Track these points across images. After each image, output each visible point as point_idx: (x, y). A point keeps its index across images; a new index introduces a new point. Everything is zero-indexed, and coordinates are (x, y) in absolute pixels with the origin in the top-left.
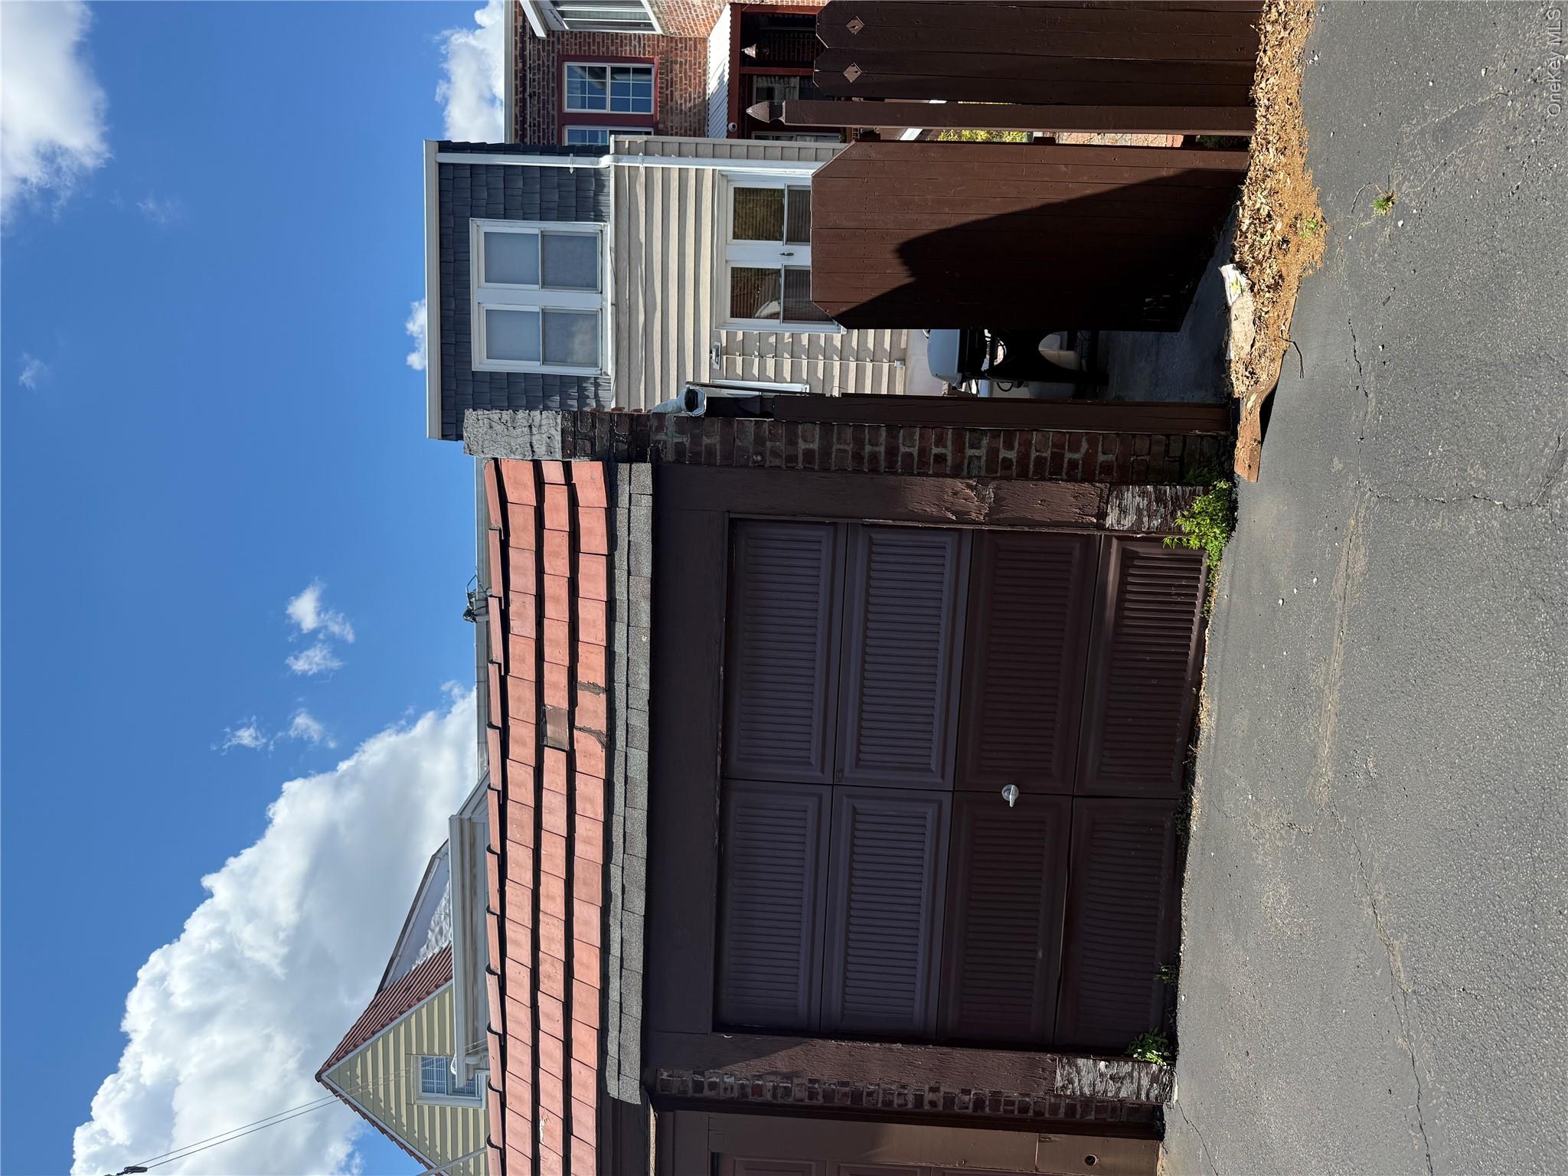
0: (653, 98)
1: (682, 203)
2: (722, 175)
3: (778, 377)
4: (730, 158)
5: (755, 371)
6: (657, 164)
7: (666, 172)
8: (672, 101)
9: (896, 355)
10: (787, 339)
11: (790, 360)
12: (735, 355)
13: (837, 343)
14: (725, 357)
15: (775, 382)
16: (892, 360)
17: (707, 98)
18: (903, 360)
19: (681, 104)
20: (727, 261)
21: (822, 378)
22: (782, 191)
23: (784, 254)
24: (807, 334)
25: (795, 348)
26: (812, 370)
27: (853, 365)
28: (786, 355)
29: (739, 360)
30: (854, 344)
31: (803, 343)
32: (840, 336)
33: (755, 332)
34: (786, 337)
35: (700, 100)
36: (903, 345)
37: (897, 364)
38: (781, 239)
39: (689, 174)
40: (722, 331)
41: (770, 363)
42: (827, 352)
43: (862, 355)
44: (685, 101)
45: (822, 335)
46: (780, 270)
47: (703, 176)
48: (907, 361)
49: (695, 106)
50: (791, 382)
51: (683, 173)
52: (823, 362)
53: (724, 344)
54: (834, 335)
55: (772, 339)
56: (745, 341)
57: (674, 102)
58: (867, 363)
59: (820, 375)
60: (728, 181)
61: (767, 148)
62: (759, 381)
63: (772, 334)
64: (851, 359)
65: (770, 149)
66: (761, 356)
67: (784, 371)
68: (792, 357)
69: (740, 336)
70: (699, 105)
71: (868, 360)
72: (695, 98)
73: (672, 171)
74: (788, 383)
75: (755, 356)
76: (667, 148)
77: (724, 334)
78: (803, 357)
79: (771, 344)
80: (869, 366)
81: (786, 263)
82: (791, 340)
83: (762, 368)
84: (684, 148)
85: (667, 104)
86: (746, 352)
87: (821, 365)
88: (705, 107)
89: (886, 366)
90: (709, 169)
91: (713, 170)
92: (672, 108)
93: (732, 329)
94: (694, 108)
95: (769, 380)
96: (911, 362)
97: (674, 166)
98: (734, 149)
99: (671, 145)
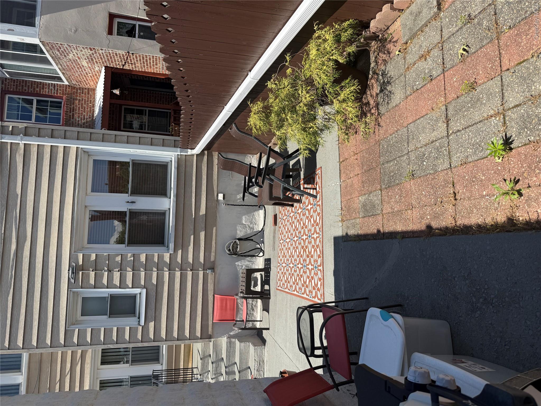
0: (61, 117)
1: (52, 168)
2: (84, 151)
3: (122, 285)
4: (90, 140)
5: (105, 281)
6: (34, 142)
7: (40, 148)
8: (73, 118)
9: (208, 265)
10: (130, 258)
11: (132, 273)
12: (89, 270)
13: (167, 259)
14: (81, 273)
15: (120, 288)
16: (205, 269)
17: (94, 118)
18: (213, 269)
19: (78, 121)
20: (86, 207)
21: (155, 283)
22: (129, 163)
23: (128, 202)
24: (145, 255)
25: (136, 264)
26: (148, 278)
27: (178, 274)
28: (129, 269)
29: (92, 274)
30: (179, 260)
31: (142, 260)
32: (169, 254)
33: (105, 254)
34: (129, 257)
35: (90, 119)
36: (212, 259)
37: (209, 272)
38: (127, 193)
39: (59, 149)
40: (79, 254)
41: (116, 275)
42: (159, 265)
43: (184, 266)
44: (81, 119)
45: (156, 255)
46: (126, 212)
47: (70, 151)
48: (215, 269)
49: (87, 122)
50: (132, 288)
51: (54, 149)
52: (156, 272)
53: (81, 263)
54: (165, 254)
55: (119, 259)
56: (97, 261)
57: (74, 119)
58: (188, 272)
59: (154, 281)
60: (89, 155)
61: (117, 136)
62: (107, 288)
63: (118, 255)
64: (177, 269)
65: (119, 137)
66: (109, 271)
67: (127, 280)
68: (133, 270)
69: (93, 257)
70: (90, 121)
71: (189, 269)
72: (87, 118)
73: (45, 147)
74: (130, 288)
75: (105, 271)
76: (42, 132)
77: (80, 256)
78: (142, 269)
79: (117, 262)
80: (190, 274)
81: (130, 208)
82: (132, 258)
83: (110, 279)
84: (55, 133)
85: (70, 120)
86: (98, 268)
87: (155, 274)
88: (93, 123)
89: (201, 274)
90: (73, 147)
91: (77, 147)
92: (73, 122)
93: (86, 252)
94: (86, 123)
95: (115, 287)
96: (218, 270)
97: (47, 144)
98: (93, 135)
99: (45, 130)
